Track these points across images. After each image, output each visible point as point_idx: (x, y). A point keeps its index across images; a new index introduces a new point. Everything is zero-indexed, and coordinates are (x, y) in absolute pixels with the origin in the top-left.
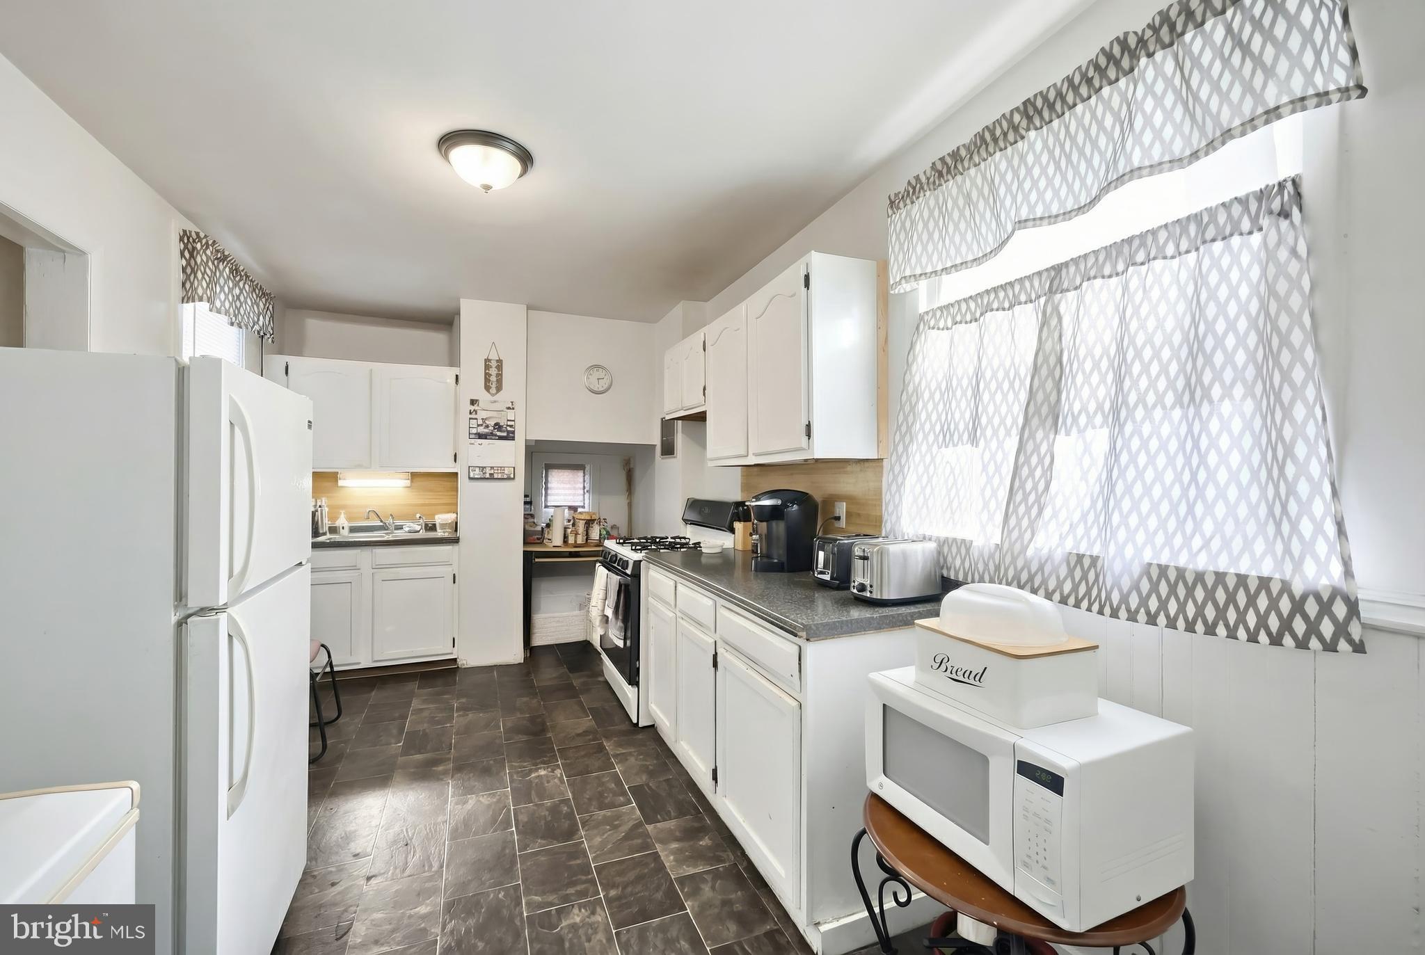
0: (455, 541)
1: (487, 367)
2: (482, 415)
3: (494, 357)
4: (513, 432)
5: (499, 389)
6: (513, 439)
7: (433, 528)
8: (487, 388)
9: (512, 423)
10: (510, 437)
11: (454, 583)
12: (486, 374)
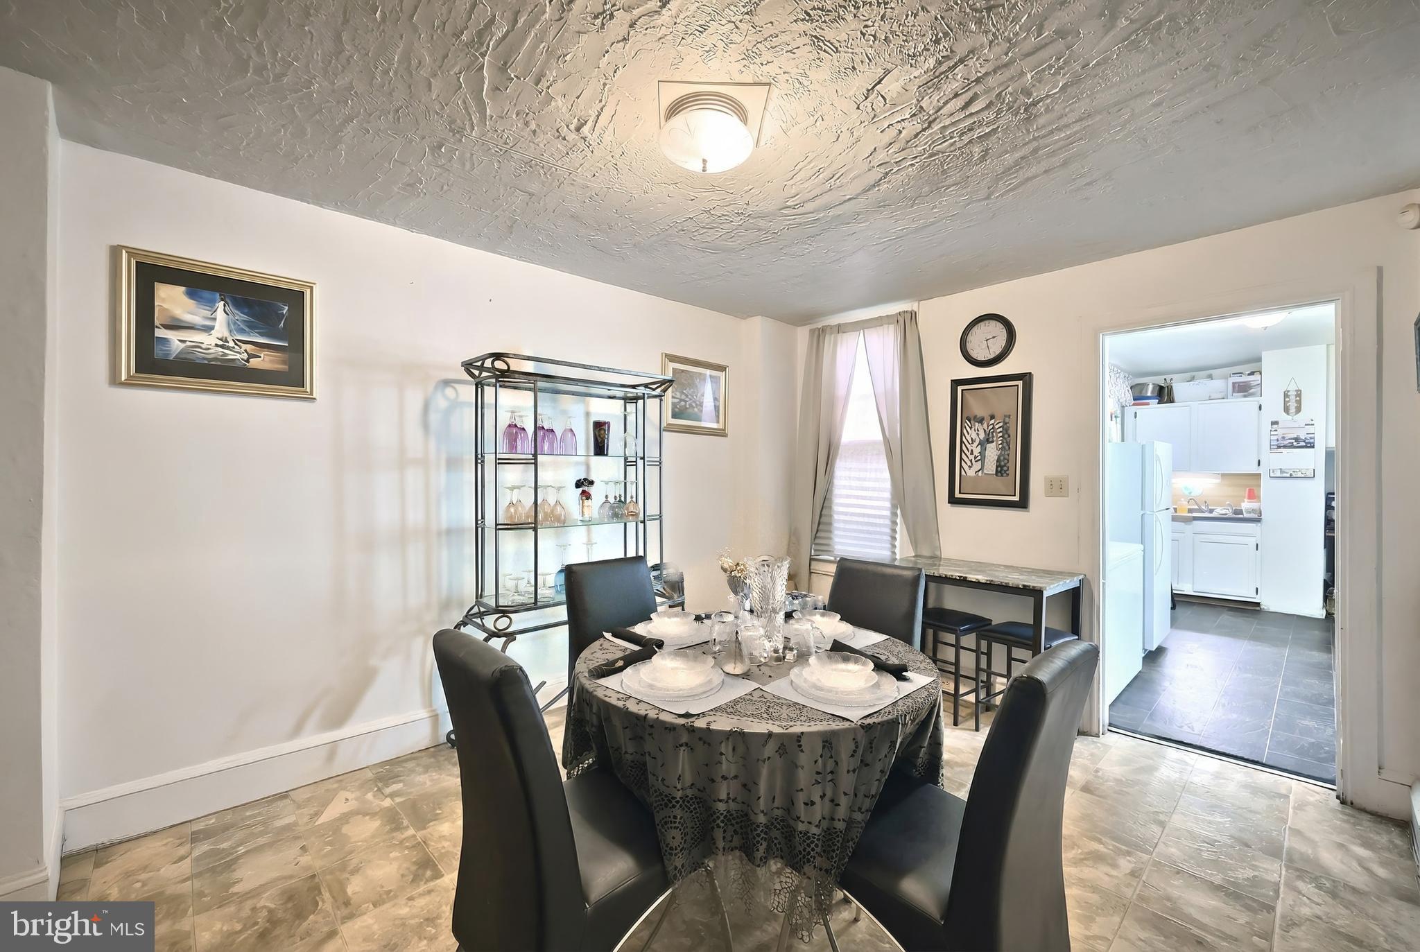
0: (1258, 520)
1: (1286, 395)
2: (1280, 432)
3: (1292, 389)
4: (1314, 443)
5: (1298, 410)
6: (1313, 447)
7: (1241, 512)
8: (1287, 410)
9: (1312, 436)
10: (1310, 445)
11: (1257, 549)
12: (1285, 402)
